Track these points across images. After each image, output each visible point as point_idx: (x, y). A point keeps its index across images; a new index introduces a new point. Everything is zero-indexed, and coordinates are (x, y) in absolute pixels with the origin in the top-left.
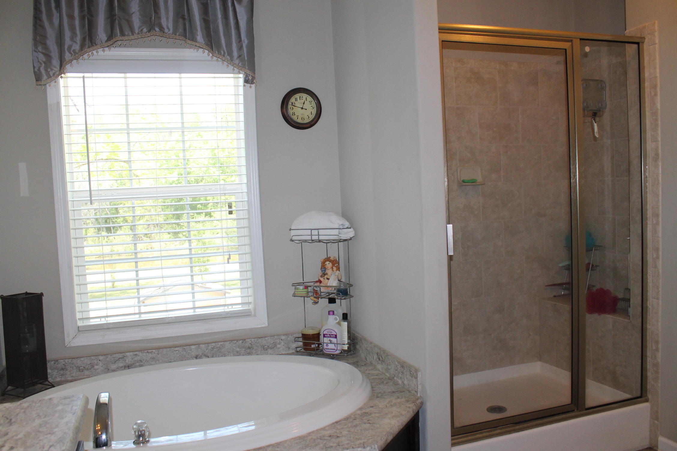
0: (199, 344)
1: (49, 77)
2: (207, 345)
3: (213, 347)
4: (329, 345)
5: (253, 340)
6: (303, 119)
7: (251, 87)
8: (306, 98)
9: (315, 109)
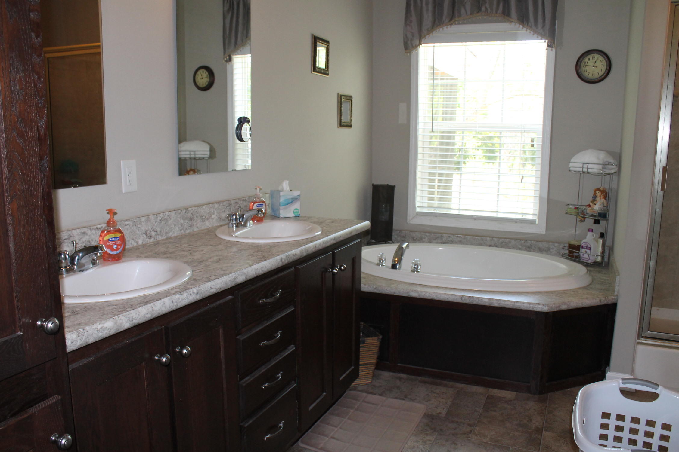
0: (493, 237)
1: (413, 47)
2: (498, 239)
3: (502, 241)
4: (584, 254)
5: (532, 242)
6: (593, 75)
7: (552, 50)
8: (598, 58)
9: (605, 67)
